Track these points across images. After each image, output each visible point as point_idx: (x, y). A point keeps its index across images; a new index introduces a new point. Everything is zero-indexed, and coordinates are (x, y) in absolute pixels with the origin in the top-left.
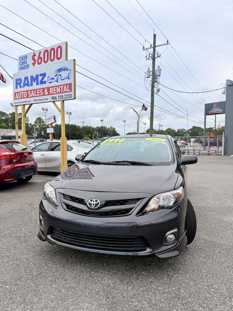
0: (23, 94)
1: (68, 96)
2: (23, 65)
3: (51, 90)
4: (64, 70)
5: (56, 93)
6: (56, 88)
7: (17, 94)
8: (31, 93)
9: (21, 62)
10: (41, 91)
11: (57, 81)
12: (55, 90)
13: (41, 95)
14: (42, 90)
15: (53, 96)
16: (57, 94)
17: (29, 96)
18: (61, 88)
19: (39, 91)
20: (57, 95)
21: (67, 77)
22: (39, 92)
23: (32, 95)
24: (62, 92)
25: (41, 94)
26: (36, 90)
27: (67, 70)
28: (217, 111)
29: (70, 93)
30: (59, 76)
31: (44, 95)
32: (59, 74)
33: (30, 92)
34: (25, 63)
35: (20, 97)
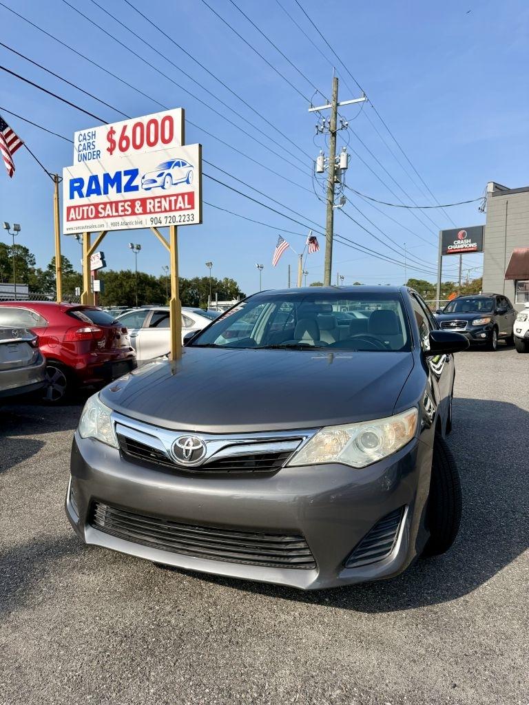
0: (88, 210)
1: (187, 217)
2: (87, 152)
3: (150, 203)
4: (178, 164)
5: (159, 210)
6: (159, 200)
7: (72, 210)
8: (104, 209)
9: (83, 145)
10: (128, 205)
11: (163, 187)
12: (157, 205)
13: (126, 213)
14: (129, 203)
15: (154, 216)
16: (161, 212)
17: (100, 215)
18: (170, 201)
19: (122, 206)
20: (163, 215)
21: (185, 179)
22: (123, 208)
23: (107, 213)
24: (173, 208)
25: (128, 211)
26: (117, 203)
27: (184, 164)
28: (466, 246)
29: (190, 212)
30: (168, 177)
31: (133, 213)
32: (166, 172)
33: (102, 206)
34: (92, 147)
35: (79, 215)
